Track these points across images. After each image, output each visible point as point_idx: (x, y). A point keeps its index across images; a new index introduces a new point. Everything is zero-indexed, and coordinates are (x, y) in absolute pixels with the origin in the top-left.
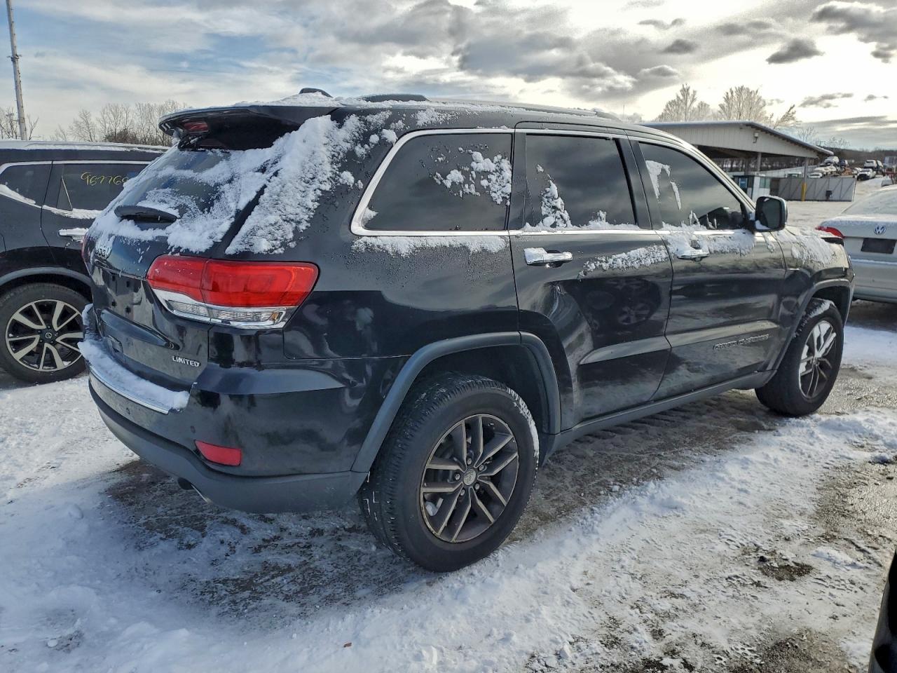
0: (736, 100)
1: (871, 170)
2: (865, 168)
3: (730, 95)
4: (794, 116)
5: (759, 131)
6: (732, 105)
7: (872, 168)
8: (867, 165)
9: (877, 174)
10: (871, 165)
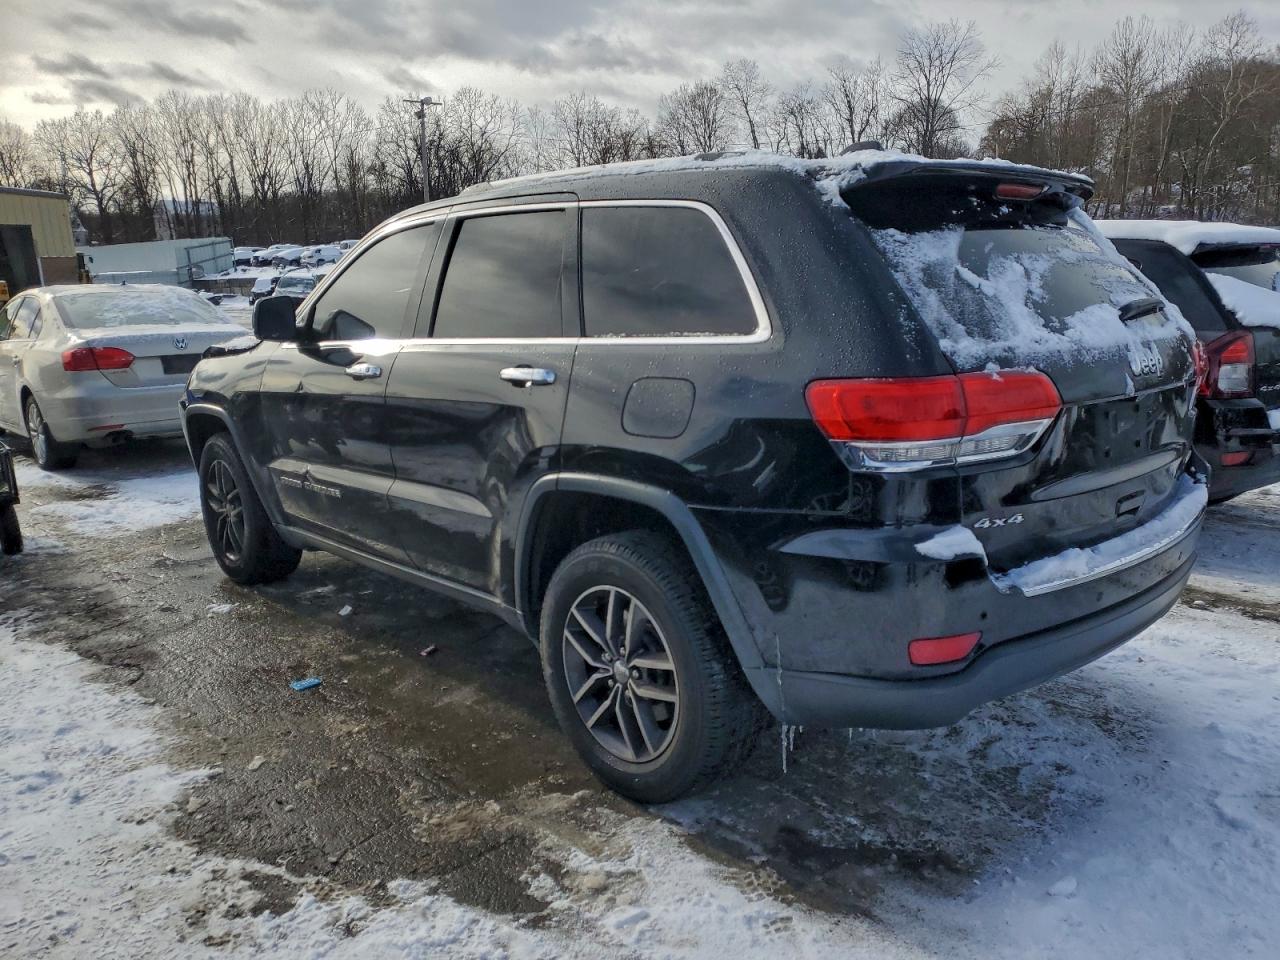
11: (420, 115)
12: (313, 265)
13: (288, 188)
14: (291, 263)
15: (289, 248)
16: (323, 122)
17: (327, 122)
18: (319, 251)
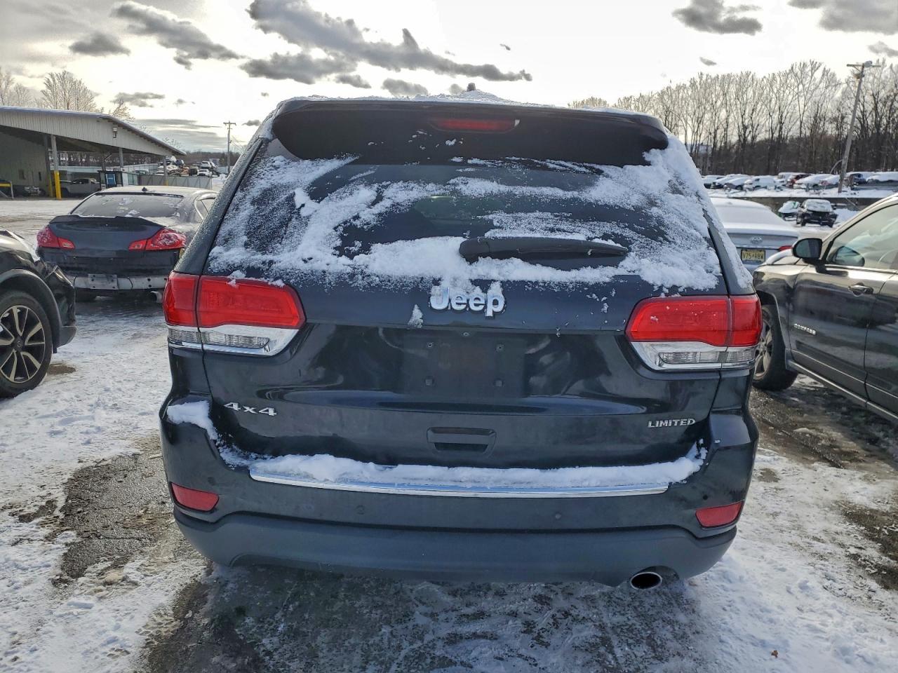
0: (61, 88)
1: (207, 170)
2: (203, 168)
3: (51, 80)
4: (126, 112)
5: (116, 125)
6: (57, 93)
7: (208, 168)
8: (203, 165)
9: (213, 174)
10: (206, 165)
11: (860, 76)
12: (750, 190)
13: (763, 136)
14: (736, 188)
15: (739, 177)
16: (801, 87)
17: (804, 86)
18: (758, 180)
